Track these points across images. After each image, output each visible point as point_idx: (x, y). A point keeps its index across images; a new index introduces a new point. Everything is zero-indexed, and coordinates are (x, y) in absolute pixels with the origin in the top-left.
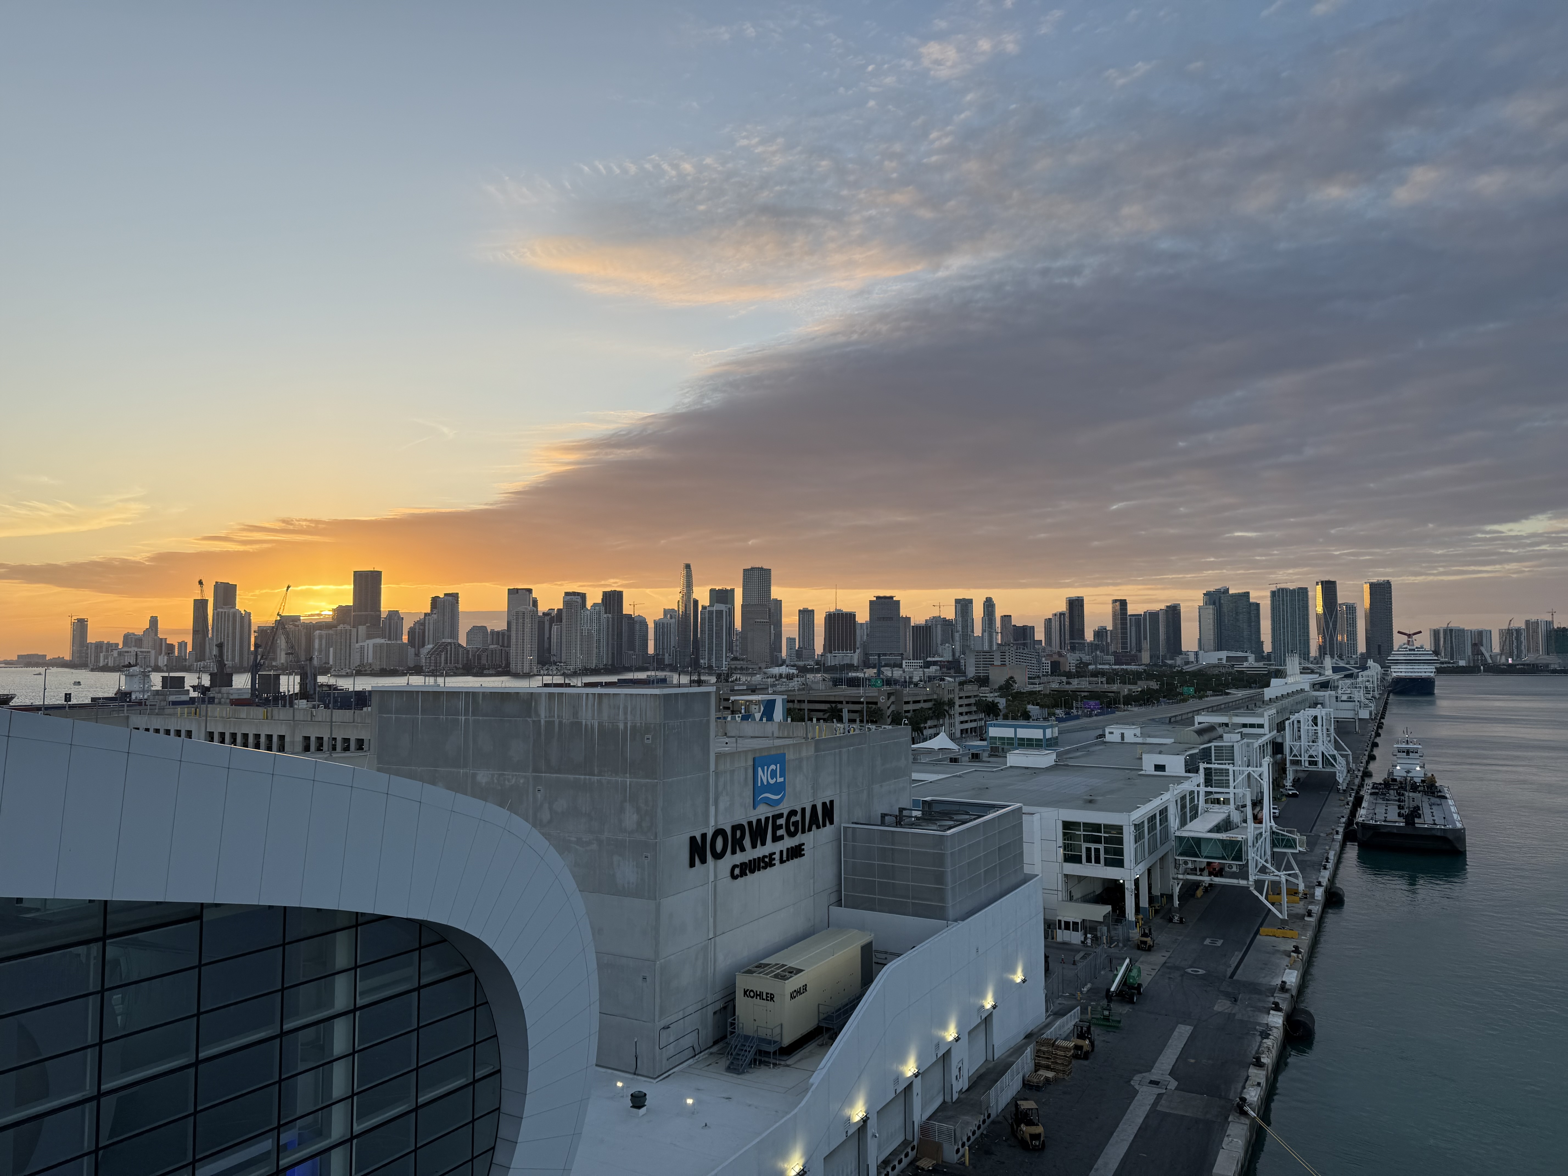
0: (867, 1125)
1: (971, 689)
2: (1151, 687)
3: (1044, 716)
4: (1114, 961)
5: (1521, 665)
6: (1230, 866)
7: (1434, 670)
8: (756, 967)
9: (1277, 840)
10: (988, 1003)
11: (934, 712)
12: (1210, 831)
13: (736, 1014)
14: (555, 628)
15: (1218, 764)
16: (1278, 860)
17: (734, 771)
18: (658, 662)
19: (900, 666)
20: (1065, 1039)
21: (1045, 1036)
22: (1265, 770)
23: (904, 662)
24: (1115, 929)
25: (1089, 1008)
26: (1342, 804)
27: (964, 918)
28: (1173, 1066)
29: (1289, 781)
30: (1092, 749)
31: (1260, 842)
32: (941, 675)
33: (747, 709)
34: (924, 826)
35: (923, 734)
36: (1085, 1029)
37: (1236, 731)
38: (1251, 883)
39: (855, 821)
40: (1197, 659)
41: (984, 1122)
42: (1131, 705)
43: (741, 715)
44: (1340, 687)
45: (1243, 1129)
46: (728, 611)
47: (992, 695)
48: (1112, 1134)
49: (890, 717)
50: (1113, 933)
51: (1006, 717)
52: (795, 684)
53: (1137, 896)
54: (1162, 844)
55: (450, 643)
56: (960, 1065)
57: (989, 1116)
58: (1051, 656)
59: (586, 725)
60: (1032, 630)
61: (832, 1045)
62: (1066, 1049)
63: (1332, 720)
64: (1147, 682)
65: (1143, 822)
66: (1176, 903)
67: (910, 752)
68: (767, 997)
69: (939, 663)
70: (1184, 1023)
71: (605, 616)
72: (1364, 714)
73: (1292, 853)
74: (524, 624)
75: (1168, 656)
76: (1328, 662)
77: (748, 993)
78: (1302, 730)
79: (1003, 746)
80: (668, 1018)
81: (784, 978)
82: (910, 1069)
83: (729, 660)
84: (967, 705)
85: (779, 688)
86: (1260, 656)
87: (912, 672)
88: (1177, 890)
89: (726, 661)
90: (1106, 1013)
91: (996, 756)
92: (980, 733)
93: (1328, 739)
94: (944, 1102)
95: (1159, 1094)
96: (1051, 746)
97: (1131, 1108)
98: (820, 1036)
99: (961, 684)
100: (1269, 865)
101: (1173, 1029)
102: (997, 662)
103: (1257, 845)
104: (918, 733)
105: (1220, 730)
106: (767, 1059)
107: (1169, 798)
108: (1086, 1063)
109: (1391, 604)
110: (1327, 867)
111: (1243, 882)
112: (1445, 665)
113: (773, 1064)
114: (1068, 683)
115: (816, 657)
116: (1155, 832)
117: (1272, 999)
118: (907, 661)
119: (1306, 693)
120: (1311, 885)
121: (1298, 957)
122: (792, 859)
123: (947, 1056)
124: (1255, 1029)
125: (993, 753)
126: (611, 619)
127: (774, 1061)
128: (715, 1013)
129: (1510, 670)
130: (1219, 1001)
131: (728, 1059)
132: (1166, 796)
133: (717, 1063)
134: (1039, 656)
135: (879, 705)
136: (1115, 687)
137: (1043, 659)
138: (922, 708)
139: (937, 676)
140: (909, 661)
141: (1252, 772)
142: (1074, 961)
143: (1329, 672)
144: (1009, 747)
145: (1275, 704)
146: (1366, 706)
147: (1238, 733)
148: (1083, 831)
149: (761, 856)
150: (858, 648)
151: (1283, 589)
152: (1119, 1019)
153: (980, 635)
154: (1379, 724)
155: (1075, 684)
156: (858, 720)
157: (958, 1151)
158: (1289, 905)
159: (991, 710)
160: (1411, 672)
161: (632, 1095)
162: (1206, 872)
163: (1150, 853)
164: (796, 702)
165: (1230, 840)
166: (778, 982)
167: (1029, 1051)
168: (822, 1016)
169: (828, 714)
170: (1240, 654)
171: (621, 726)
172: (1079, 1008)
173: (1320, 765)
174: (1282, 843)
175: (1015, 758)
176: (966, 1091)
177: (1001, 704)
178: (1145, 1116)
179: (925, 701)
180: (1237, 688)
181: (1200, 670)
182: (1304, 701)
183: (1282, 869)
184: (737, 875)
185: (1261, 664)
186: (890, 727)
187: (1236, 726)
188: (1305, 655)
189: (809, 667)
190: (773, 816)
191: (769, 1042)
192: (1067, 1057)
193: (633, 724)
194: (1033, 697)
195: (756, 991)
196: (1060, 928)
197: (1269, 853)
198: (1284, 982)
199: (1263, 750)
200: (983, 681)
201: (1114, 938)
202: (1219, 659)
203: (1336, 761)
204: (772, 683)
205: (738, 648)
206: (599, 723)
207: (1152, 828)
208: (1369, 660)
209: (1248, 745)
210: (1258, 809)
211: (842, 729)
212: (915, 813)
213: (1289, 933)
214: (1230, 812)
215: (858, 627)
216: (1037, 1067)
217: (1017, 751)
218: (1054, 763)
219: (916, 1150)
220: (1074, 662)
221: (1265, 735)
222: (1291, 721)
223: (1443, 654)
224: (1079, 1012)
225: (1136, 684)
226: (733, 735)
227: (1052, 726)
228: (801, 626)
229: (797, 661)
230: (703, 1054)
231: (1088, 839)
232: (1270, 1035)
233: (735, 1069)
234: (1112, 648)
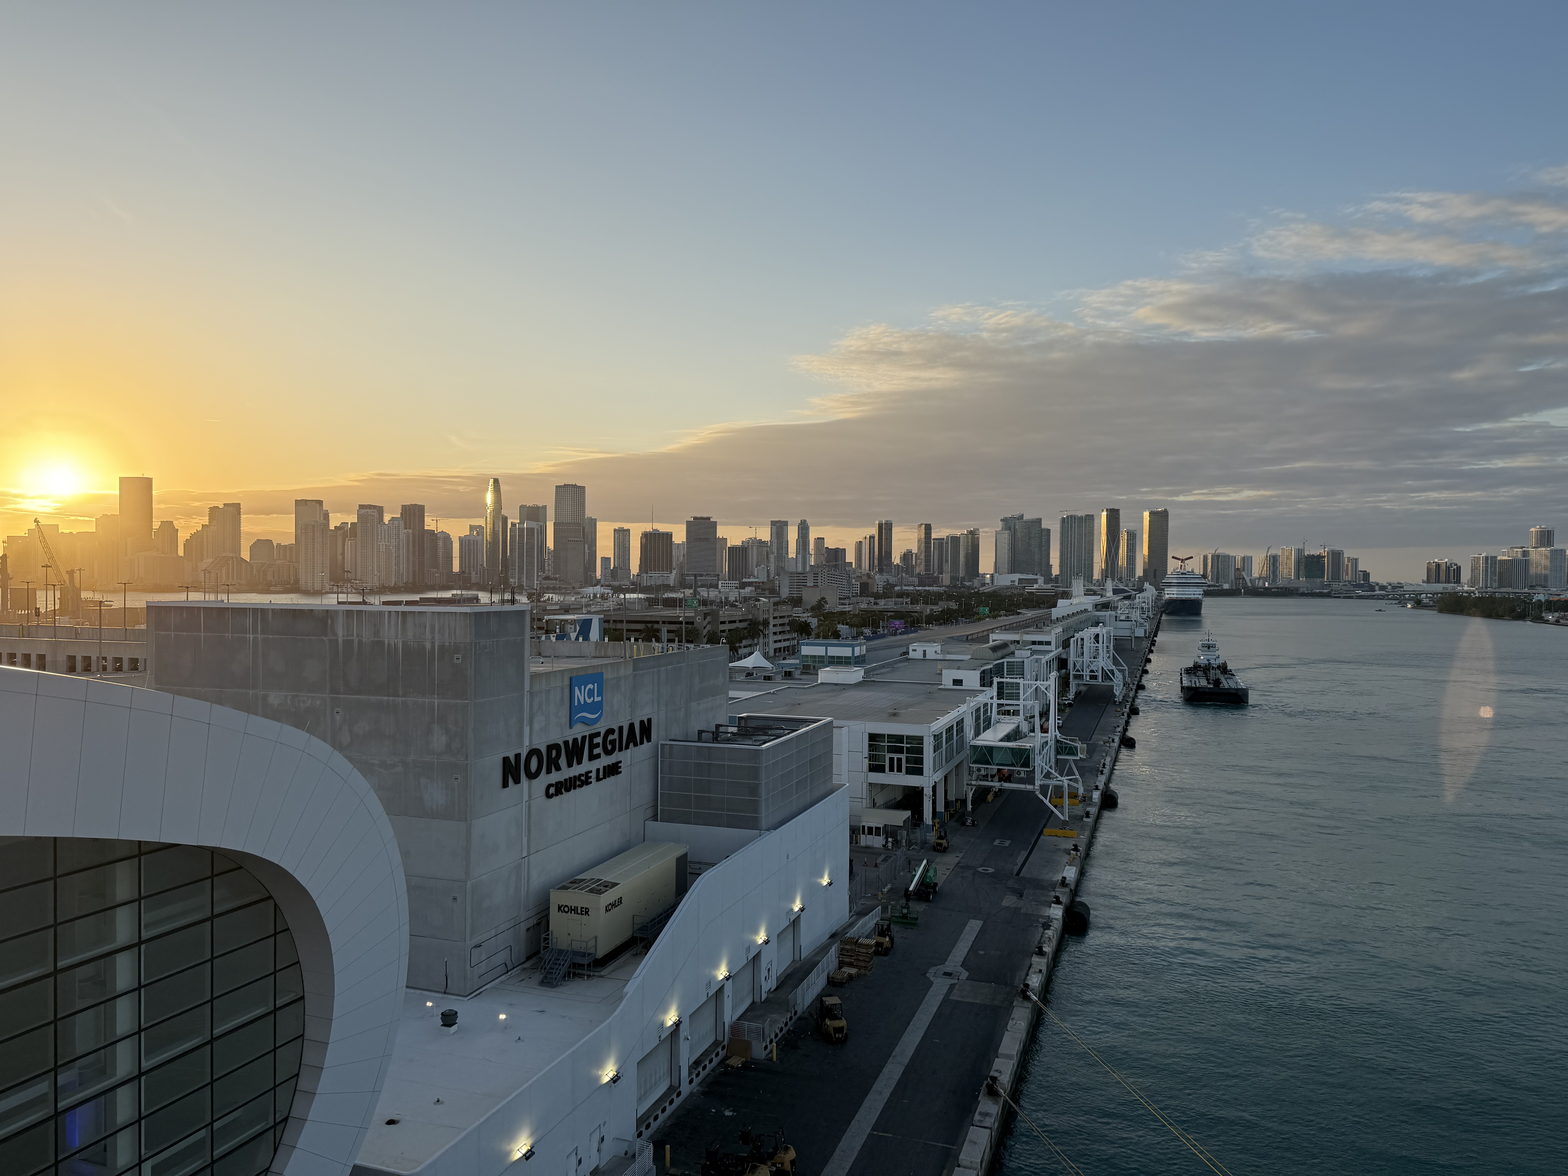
0: (679, 1030)
1: (785, 610)
2: (951, 607)
3: (853, 635)
4: (912, 863)
5: (1276, 588)
6: (1019, 772)
7: (1202, 593)
8: (571, 883)
9: (1061, 748)
10: (797, 907)
11: (749, 632)
12: (1001, 740)
13: (550, 929)
14: (348, 544)
15: (1010, 678)
16: (1061, 766)
17: (549, 690)
18: (463, 580)
19: (716, 587)
20: (867, 937)
21: (848, 935)
22: (1051, 683)
23: (720, 582)
24: (914, 833)
25: (890, 907)
26: (1118, 715)
27: (776, 827)
28: (965, 958)
29: (1071, 694)
30: (896, 666)
31: (1045, 751)
32: (756, 595)
33: (562, 629)
34: (740, 741)
35: (738, 654)
36: (885, 927)
37: (1027, 648)
38: (1036, 788)
39: (672, 738)
40: (992, 581)
41: (791, 1018)
42: (932, 624)
43: (555, 635)
44: (1119, 608)
45: (1025, 1012)
46: (539, 528)
47: (805, 615)
48: (909, 1023)
49: (706, 637)
50: (912, 836)
51: (818, 636)
52: (610, 604)
53: (934, 802)
54: (958, 753)
55: (232, 558)
56: (769, 966)
57: (796, 1013)
58: (860, 577)
59: (389, 645)
60: (843, 553)
61: (646, 954)
62: (868, 946)
63: (1112, 637)
64: (947, 602)
65: (941, 733)
66: (970, 807)
67: (728, 671)
68: (582, 911)
69: (754, 584)
70: (975, 918)
71: (405, 531)
72: (1140, 633)
73: (1074, 760)
74: (314, 539)
75: (966, 578)
76: (1109, 585)
77: (562, 908)
78: (1084, 647)
79: (814, 664)
80: (480, 937)
81: (599, 892)
82: (722, 973)
83: (540, 579)
84: (781, 625)
85: (593, 609)
86: (1048, 579)
87: (727, 593)
88: (970, 795)
89: (537, 581)
90: (905, 911)
91: (808, 673)
92: (793, 651)
93: (1108, 655)
94: (753, 1003)
95: (951, 984)
96: (859, 664)
97: (926, 998)
98: (635, 946)
99: (775, 604)
100: (1053, 771)
101: (965, 925)
102: (810, 583)
103: (1043, 753)
104: (733, 653)
105: (1012, 647)
106: (580, 972)
107: (964, 710)
108: (886, 958)
109: (1167, 531)
110: (1104, 772)
111: (1029, 787)
112: (1212, 588)
113: (587, 975)
114: (876, 604)
115: (632, 577)
116: (952, 742)
117: (1053, 894)
118: (723, 582)
119: (1089, 613)
120: (1090, 788)
121: (1077, 855)
122: (609, 776)
123: (757, 957)
124: (1038, 921)
125: (804, 671)
126: (411, 535)
127: (589, 973)
128: (528, 930)
129: (1266, 593)
130: (1007, 896)
131: (542, 974)
132: (963, 708)
133: (530, 978)
134: (849, 577)
135: (695, 625)
136: (918, 608)
137: (853, 581)
138: (737, 627)
139: (753, 597)
140: (725, 582)
141: (1040, 686)
142: (876, 864)
143: (1110, 594)
144: (820, 665)
145: (1061, 623)
146: (1141, 625)
147: (1028, 649)
148: (888, 742)
149: (577, 775)
150: (674, 569)
151: (1071, 516)
152: (916, 916)
153: (795, 557)
154: (1152, 641)
155: (882, 604)
156: (677, 639)
157: (766, 1048)
158: (1070, 807)
159: (803, 629)
160: (1182, 594)
161: (442, 1014)
162: (996, 778)
163: (947, 762)
164: (611, 622)
165: (1019, 749)
166: (593, 896)
167: (833, 951)
168: (636, 927)
169: (644, 634)
170: (1031, 577)
171: (428, 646)
172: (880, 907)
173: (1100, 680)
174: (1065, 750)
175: (826, 675)
176: (774, 991)
177: (814, 624)
178: (938, 1005)
179: (740, 621)
180: (1027, 608)
181: (994, 591)
182: (1086, 620)
183: (1064, 775)
184: (552, 794)
185: (1049, 586)
186: (709, 646)
187: (1026, 643)
188: (1089, 577)
189: (624, 587)
190: (590, 735)
191: (583, 955)
192: (868, 954)
193: (442, 644)
194: (842, 617)
195: (571, 907)
196: (863, 833)
197: (1053, 760)
198: (1064, 878)
199: (1050, 665)
200: (796, 602)
201: (912, 841)
202: (1011, 581)
203: (1114, 676)
204: (586, 603)
205: (550, 567)
206: (403, 642)
207: (949, 739)
208: (1145, 583)
209: (1037, 661)
210: (1044, 720)
211: (660, 648)
212: (731, 729)
213: (1069, 833)
214: (1019, 722)
215: (674, 547)
216: (841, 964)
217: (828, 669)
218: (862, 679)
219: (726, 1049)
220: (882, 583)
221: (1051, 651)
222: (1075, 638)
223: (1210, 578)
224: (880, 911)
225: (937, 604)
226: (548, 654)
227: (860, 645)
228: (616, 545)
229: (612, 581)
230: (515, 969)
231: (892, 750)
232: (1051, 926)
233: (549, 983)
234: (917, 570)
